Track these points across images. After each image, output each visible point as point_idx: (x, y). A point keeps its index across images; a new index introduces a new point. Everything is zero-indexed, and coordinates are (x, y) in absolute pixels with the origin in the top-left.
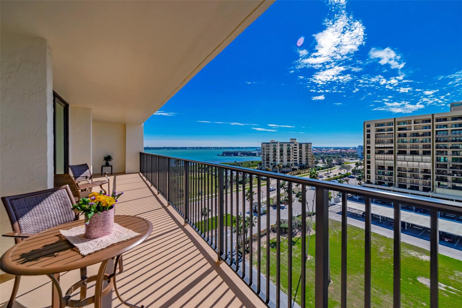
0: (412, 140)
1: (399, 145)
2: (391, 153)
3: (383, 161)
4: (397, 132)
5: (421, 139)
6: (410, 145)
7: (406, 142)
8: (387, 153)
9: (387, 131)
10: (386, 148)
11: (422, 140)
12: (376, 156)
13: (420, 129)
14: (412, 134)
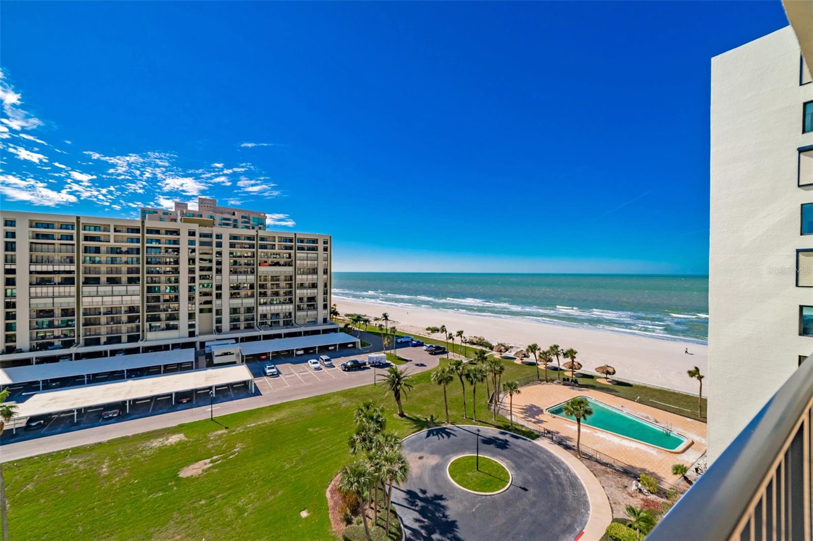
0: (110, 259)
1: (85, 267)
2: (69, 282)
3: (50, 300)
4: (82, 243)
5: (124, 257)
6: (107, 268)
7: (100, 262)
8: (59, 284)
9: (58, 239)
10: (59, 272)
11: (126, 260)
12: (33, 290)
13: (123, 242)
14: (110, 249)
